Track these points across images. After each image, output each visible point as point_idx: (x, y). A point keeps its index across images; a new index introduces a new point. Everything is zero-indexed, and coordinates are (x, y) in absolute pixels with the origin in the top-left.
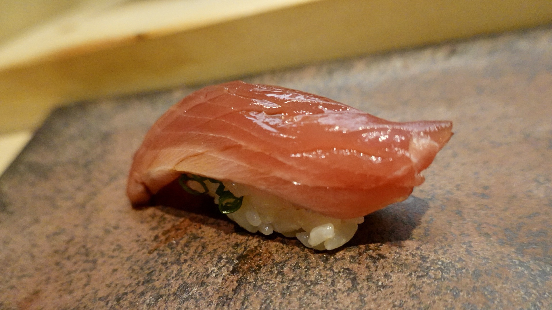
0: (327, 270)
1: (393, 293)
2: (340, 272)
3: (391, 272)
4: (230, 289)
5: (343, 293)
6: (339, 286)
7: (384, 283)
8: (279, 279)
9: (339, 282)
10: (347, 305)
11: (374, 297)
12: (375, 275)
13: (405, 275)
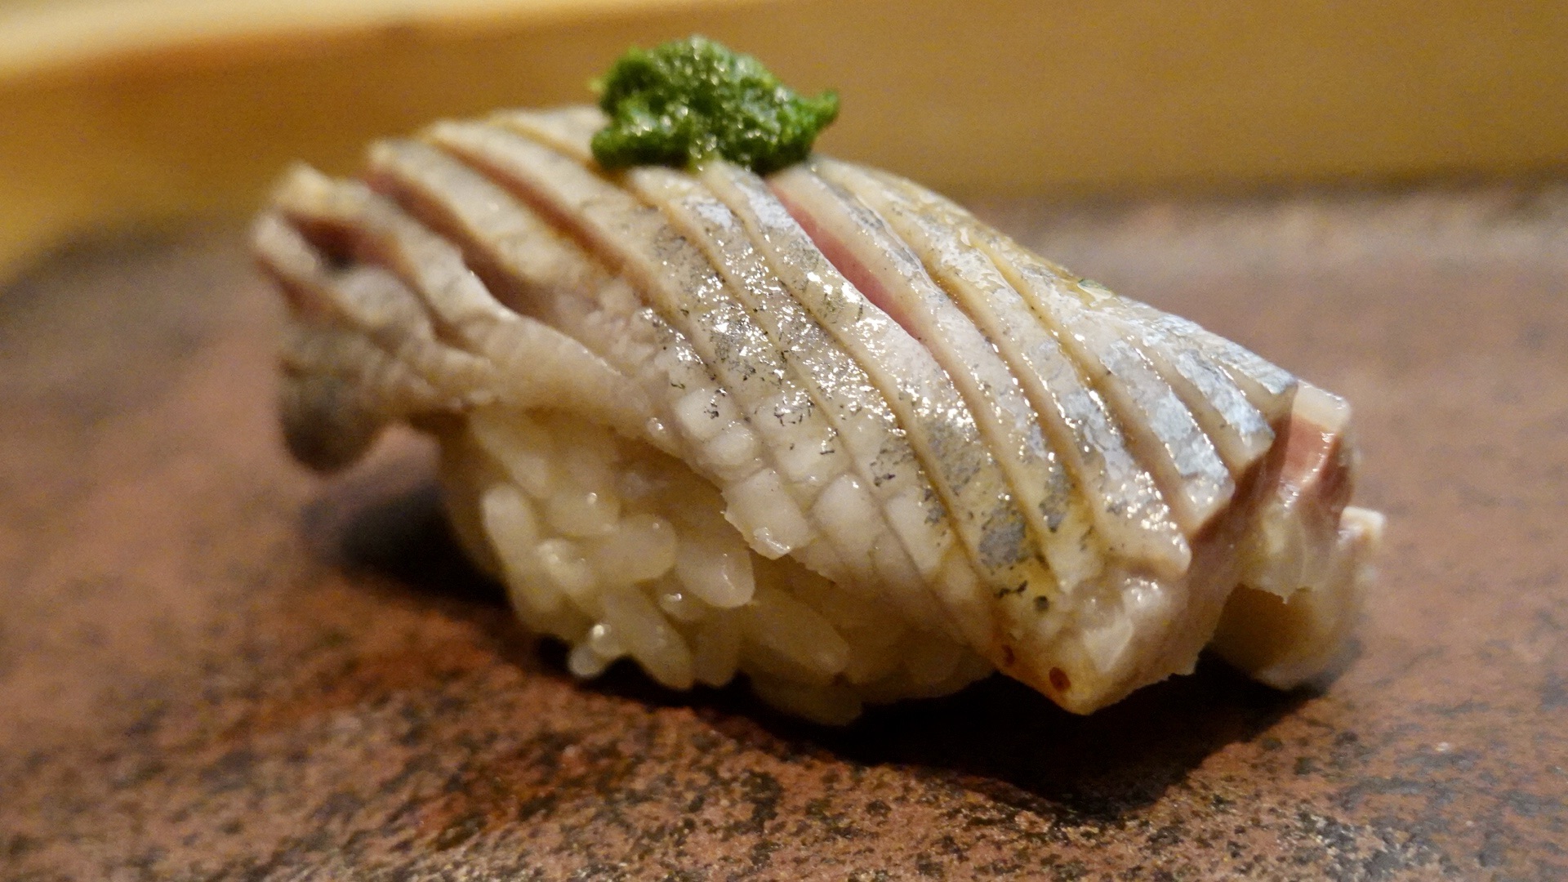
0: (700, 769)
1: (871, 850)
2: (735, 779)
3: (896, 799)
4: (374, 780)
5: (714, 831)
6: (710, 813)
7: (855, 825)
8: (535, 775)
9: (716, 803)
10: (705, 862)
11: (803, 854)
12: (838, 801)
13: (937, 812)
